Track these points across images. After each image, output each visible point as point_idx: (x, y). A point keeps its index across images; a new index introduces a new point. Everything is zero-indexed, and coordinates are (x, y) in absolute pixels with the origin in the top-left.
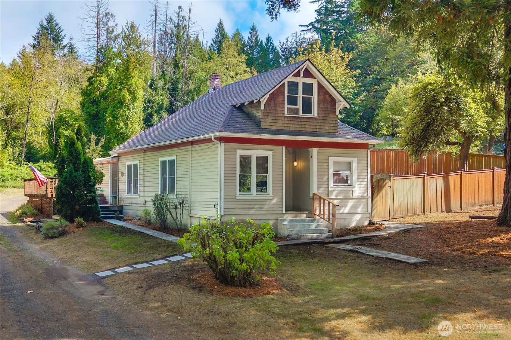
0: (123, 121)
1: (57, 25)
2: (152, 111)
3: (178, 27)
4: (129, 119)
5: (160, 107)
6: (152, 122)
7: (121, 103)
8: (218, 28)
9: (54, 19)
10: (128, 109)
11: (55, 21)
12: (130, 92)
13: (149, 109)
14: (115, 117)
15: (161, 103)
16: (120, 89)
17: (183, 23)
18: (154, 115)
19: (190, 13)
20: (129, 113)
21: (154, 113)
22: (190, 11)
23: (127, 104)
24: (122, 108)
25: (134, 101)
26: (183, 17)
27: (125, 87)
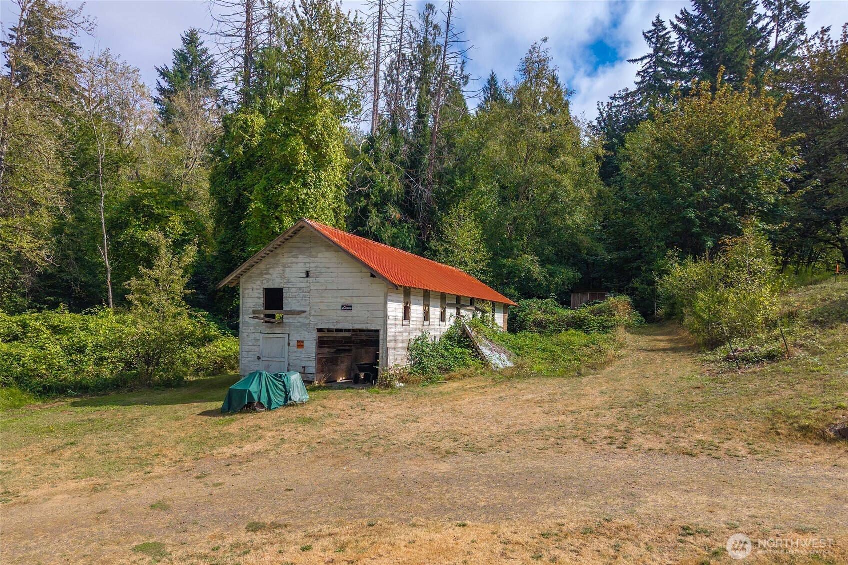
0: (292, 212)
1: (205, 52)
2: (367, 205)
3: (424, 46)
4: (307, 209)
5: (385, 198)
6: (365, 225)
7: (288, 169)
8: (488, 86)
9: (200, 41)
10: (305, 185)
11: (201, 44)
12: (311, 145)
13: (362, 199)
14: (272, 203)
15: (387, 188)
16: (286, 136)
17: (434, 40)
18: (370, 212)
19: (449, 16)
20: (307, 194)
21: (370, 208)
22: (450, 10)
23: (301, 171)
24: (288, 183)
25: (319, 167)
26: (436, 27)
27: (298, 131)
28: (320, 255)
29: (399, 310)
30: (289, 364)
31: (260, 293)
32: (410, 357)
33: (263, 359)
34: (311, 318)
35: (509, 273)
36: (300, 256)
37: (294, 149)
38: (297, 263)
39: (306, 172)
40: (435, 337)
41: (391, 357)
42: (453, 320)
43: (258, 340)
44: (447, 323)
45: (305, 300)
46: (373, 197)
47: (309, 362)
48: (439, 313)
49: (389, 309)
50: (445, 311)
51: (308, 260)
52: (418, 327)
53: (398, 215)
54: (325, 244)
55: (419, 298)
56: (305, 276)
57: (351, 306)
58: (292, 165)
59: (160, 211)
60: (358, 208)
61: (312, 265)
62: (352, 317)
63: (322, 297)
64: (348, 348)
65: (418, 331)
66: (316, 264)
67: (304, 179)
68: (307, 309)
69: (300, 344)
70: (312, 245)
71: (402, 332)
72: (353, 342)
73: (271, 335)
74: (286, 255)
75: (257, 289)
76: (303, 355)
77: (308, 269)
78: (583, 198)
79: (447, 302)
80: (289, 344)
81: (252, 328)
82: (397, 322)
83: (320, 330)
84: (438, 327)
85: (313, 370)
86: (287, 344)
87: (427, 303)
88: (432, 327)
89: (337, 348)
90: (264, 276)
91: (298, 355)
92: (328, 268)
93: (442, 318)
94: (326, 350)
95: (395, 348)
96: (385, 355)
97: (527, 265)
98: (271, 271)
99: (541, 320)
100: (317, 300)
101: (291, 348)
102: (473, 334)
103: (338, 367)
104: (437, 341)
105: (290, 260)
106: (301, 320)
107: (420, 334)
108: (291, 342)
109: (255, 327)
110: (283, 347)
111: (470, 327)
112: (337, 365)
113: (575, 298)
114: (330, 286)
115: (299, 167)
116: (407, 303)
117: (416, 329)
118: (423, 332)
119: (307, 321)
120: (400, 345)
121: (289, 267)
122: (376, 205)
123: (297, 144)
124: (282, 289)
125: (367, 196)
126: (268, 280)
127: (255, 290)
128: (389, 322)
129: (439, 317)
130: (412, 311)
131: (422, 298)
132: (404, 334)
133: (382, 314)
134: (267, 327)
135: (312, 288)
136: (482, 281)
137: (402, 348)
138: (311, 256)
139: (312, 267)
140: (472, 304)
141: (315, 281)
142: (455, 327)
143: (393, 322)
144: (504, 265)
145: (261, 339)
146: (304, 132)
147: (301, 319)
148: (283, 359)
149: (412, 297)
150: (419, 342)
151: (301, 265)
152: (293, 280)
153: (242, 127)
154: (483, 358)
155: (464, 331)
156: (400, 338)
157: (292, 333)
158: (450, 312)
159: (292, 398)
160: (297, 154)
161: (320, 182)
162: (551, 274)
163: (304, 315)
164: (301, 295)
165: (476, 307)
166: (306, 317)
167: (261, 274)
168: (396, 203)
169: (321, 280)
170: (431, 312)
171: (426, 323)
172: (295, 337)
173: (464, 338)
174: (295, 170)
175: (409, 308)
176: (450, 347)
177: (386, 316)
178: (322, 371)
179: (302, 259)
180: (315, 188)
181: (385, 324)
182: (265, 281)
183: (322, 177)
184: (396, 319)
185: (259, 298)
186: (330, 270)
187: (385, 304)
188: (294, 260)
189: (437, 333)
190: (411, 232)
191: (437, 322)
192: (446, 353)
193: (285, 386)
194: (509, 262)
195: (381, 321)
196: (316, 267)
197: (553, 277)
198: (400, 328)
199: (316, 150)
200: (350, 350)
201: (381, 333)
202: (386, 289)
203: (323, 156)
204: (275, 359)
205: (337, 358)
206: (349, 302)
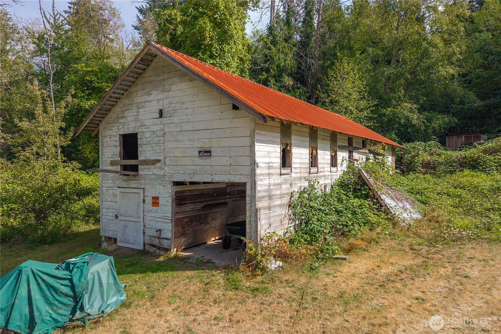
28: (174, 88)
29: (274, 155)
30: (144, 226)
31: (116, 141)
32: (292, 216)
33: (120, 218)
34: (166, 168)
35: (390, 121)
36: (154, 92)
37: (201, 27)
38: (150, 101)
39: (212, 45)
40: (325, 186)
41: (263, 222)
42: (345, 164)
43: (115, 196)
44: (339, 169)
45: (160, 146)
46: (272, 71)
47: (165, 225)
48: (329, 157)
49: (257, 154)
50: (336, 154)
51: (161, 96)
52: (303, 175)
53: (291, 83)
54: (179, 72)
55: (304, 139)
56: (158, 116)
57: (210, 152)
58: (202, 41)
59: (100, 85)
60: (260, 80)
61: (166, 101)
62: (212, 166)
63: (177, 141)
64: (223, 201)
65: (303, 180)
66: (170, 100)
67: (211, 52)
68: (162, 158)
69: (156, 201)
70: (166, 76)
71: (280, 184)
72: (230, 194)
73: (127, 190)
74: (139, 93)
75: (114, 136)
76: (158, 215)
77: (161, 108)
78: (454, 52)
79: (339, 144)
80: (144, 201)
81: (111, 181)
82: (272, 171)
83: (176, 184)
84: (329, 174)
85: (169, 235)
86: (142, 201)
87: (314, 145)
88: (321, 174)
89: (205, 203)
90: (120, 121)
91: (154, 215)
92: (183, 103)
93: (334, 163)
94: (189, 207)
95: (269, 208)
96: (253, 219)
97: (407, 113)
98: (126, 114)
99: (429, 161)
100: (171, 145)
101: (146, 206)
102: (371, 181)
103: (208, 226)
104: (328, 190)
105: (143, 99)
106: (156, 171)
107: (306, 184)
108: (146, 198)
109: (113, 181)
110: (139, 203)
111: (367, 172)
112: (207, 223)
113: (451, 140)
114: (185, 127)
115: (206, 42)
116: (287, 145)
117: (300, 179)
118: (309, 181)
119: (162, 173)
120: (278, 202)
121: (143, 107)
122: (274, 76)
123: (204, 23)
124: (136, 134)
125: (268, 71)
126: (124, 124)
127: (112, 137)
128: (258, 171)
129: (329, 162)
130: (294, 156)
131: (308, 139)
132: (284, 186)
133: (247, 161)
134: (123, 180)
135: (166, 130)
136: (367, 127)
137: (280, 206)
138: (164, 91)
139: (165, 104)
140: (364, 146)
141: (168, 122)
142: (348, 173)
143: (266, 171)
144: (384, 115)
145: (118, 194)
146: (210, 13)
147: (154, 170)
148: (137, 220)
149: (293, 137)
150: (306, 195)
151: (154, 103)
152: (147, 123)
153: (167, 20)
154: (387, 211)
155: (360, 177)
156: (278, 192)
157: (147, 187)
158: (342, 155)
159: (87, 307)
160: (204, 31)
161: (224, 54)
162: (429, 120)
163: (158, 165)
164: (155, 140)
165: (369, 150)
166: (161, 168)
167: (118, 118)
168: (290, 75)
169: (175, 119)
170: (319, 157)
171: (314, 170)
172: (151, 193)
173: (361, 186)
174: (203, 44)
175: (290, 151)
176: (344, 197)
177: (254, 164)
178: (183, 234)
179: (155, 95)
180: (220, 58)
181: (253, 175)
182: (121, 127)
183: (226, 49)
184: (269, 168)
185: (116, 146)
186: (184, 106)
187: (252, 147)
188: (148, 98)
189: (328, 181)
190: (302, 95)
191: (327, 168)
192: (340, 207)
193: (73, 287)
194: (388, 111)
195: (247, 170)
196: (170, 103)
197: (430, 123)
198: (277, 179)
199: (219, 28)
200: (226, 203)
201: (248, 187)
202: (252, 125)
203: (226, 32)
204: (132, 219)
205: (206, 215)
206: (207, 146)
